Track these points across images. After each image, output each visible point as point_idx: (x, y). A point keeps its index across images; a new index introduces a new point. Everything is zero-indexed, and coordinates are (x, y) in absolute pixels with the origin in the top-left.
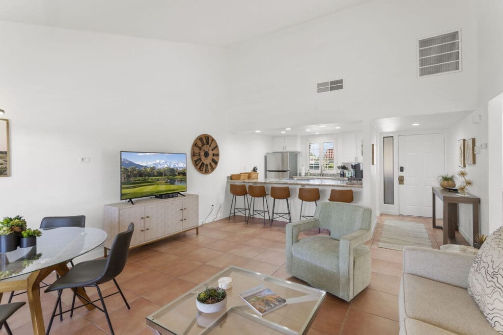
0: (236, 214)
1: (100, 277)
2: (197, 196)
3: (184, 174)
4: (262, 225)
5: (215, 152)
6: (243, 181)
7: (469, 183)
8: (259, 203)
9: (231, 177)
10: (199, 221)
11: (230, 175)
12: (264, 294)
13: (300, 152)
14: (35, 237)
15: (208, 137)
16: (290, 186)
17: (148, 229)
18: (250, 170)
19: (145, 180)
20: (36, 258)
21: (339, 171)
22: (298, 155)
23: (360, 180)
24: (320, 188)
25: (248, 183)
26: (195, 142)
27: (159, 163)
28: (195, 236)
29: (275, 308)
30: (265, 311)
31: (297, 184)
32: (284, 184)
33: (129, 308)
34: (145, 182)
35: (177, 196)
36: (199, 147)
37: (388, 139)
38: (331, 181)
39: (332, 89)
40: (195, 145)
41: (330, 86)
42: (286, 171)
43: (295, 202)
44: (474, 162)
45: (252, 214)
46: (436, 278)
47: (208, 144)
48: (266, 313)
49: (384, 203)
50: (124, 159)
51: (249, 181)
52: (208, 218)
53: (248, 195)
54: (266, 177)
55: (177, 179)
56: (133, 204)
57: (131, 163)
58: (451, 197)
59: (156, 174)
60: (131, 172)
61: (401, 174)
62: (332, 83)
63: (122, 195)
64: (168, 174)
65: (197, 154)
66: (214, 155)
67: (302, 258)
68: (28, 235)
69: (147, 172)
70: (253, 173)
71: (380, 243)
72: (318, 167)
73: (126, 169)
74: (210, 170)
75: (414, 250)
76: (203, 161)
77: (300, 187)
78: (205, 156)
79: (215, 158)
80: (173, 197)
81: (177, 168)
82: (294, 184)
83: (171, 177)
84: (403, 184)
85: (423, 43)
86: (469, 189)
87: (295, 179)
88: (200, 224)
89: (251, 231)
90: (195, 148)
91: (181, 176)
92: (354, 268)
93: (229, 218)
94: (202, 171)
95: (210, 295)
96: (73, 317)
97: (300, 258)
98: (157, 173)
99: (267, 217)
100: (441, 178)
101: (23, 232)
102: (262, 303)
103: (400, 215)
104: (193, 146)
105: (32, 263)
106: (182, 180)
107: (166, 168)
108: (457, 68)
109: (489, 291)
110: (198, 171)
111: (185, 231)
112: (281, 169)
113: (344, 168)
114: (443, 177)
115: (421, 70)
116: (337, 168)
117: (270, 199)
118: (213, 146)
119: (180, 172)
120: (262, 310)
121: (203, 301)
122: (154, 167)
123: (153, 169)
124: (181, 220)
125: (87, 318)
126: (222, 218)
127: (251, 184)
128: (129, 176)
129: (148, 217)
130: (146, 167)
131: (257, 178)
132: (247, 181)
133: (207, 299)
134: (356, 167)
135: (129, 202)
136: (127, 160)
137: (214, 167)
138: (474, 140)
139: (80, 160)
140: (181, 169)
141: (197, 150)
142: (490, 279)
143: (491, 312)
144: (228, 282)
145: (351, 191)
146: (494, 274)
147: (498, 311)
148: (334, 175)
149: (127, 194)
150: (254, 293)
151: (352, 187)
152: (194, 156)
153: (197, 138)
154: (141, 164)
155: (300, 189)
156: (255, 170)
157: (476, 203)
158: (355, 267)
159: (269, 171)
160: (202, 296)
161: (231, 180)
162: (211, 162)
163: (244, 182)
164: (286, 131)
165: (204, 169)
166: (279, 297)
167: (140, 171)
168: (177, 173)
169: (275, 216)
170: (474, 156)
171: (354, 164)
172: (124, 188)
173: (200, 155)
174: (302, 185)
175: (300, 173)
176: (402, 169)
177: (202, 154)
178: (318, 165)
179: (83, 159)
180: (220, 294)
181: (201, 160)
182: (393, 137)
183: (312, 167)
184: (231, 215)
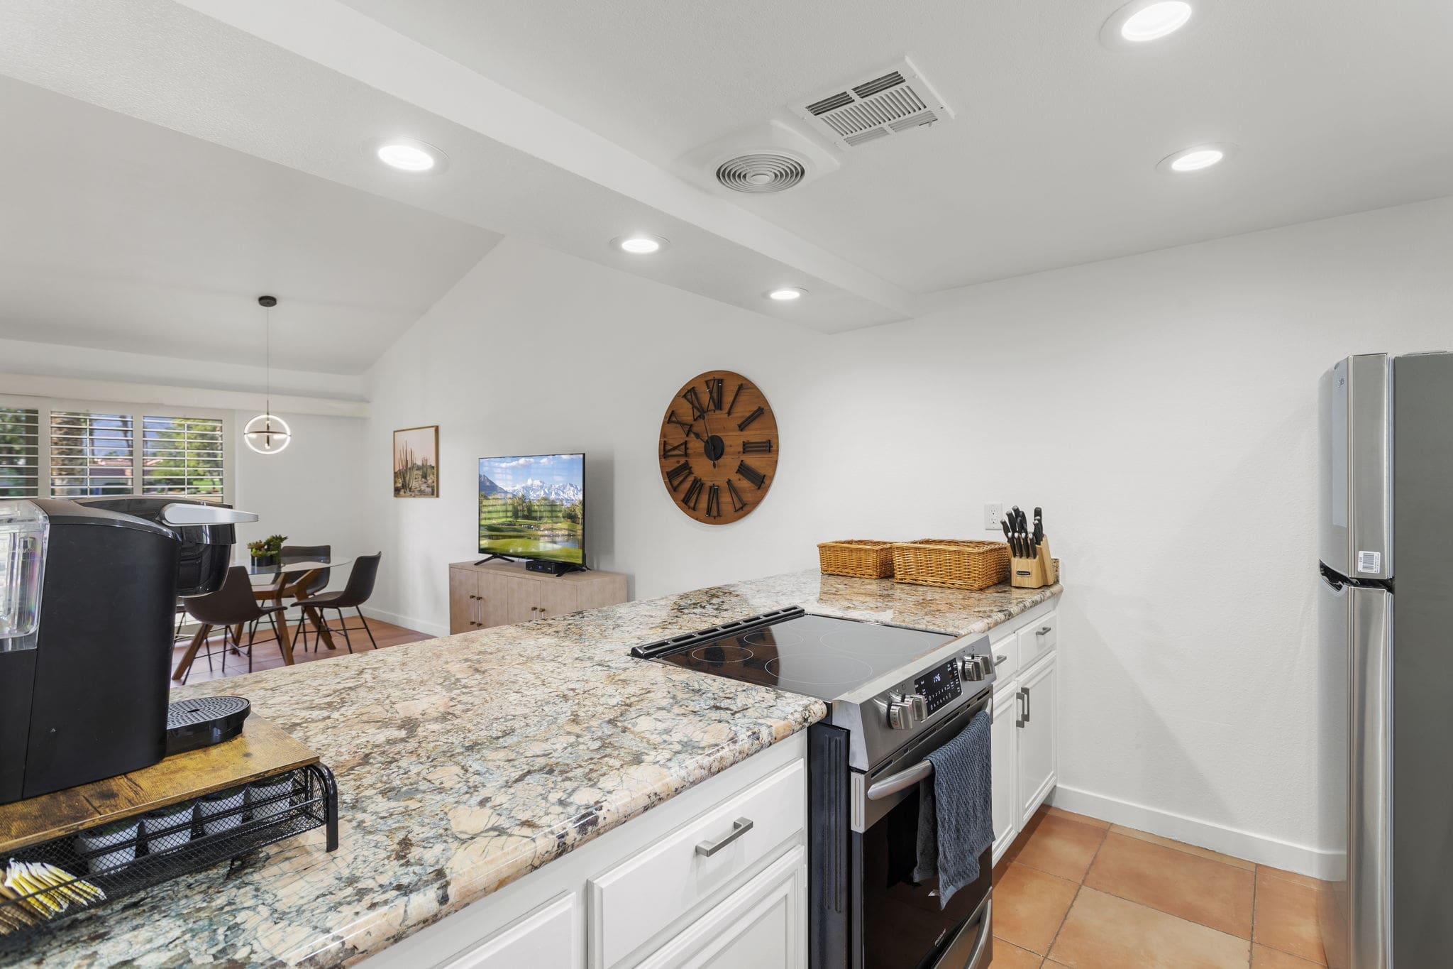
5: (753, 435)
15: (719, 381)
36: (682, 424)
40: (669, 418)
47: (719, 405)
56: (475, 565)
64: (547, 513)
65: (676, 447)
66: (747, 448)
74: (728, 511)
76: (699, 472)
78: (707, 453)
79: (753, 461)
90: (672, 428)
94: (694, 511)
104: (663, 423)
110: (683, 510)
118: (743, 411)
129: (480, 598)
137: (748, 497)
141: (678, 436)
152: (669, 456)
153: (679, 393)
162: (734, 476)
165: (704, 505)
173: (686, 453)
177: (697, 446)
181: (692, 471)
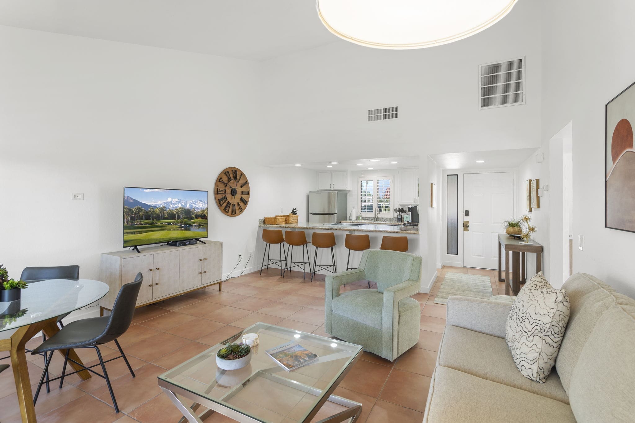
0: (270, 266)
1: (101, 336)
2: (221, 244)
3: (204, 217)
4: (301, 280)
5: (244, 189)
6: (279, 225)
7: (532, 229)
8: (298, 253)
9: (264, 221)
10: (223, 275)
11: (263, 218)
12: (294, 350)
13: (350, 191)
14: (20, 289)
15: (236, 171)
16: (335, 233)
17: (157, 284)
18: (288, 212)
19: (153, 223)
20: (20, 314)
21: (396, 215)
22: (348, 195)
23: (417, 225)
24: (370, 235)
25: (284, 228)
26: (219, 176)
27: (171, 203)
28: (218, 293)
29: (305, 364)
30: (293, 366)
31: (344, 230)
32: (329, 229)
33: (134, 376)
34: (153, 227)
35: (196, 243)
36: (224, 183)
37: (452, 177)
38: (385, 226)
39: (385, 117)
40: (219, 180)
41: (383, 114)
42: (332, 214)
43: (342, 251)
44: (538, 206)
45: (289, 266)
46: (478, 329)
47: (235, 179)
48: (293, 368)
49: (447, 253)
50: (128, 197)
51: (287, 225)
52: (234, 272)
53: (285, 243)
54: (308, 221)
55: (194, 223)
56: (139, 252)
57: (136, 202)
58: (514, 245)
59: (166, 216)
60: (135, 214)
61: (467, 219)
62: (386, 110)
63: (125, 242)
64: (183, 216)
65: (221, 191)
66: (242, 193)
67: (342, 314)
68: (11, 286)
69: (156, 214)
70: (292, 215)
71: (436, 299)
72: (372, 209)
73: (130, 210)
74: (237, 211)
75: (457, 299)
76: (229, 200)
77: (348, 233)
78: (231, 194)
79: (244, 197)
80: (190, 244)
81: (194, 209)
82: (340, 230)
83: (186, 220)
84: (468, 230)
85: (485, 70)
86: (532, 235)
87: (344, 224)
88: (224, 279)
89: (287, 286)
90: (219, 184)
91: (199, 220)
92: (399, 323)
93: (261, 272)
94: (228, 212)
95: (232, 351)
96: (63, 388)
97: (341, 314)
98: (168, 215)
99: (307, 270)
100: (507, 224)
101: (5, 283)
102: (291, 359)
103: (464, 267)
104: (216, 182)
105: (15, 321)
106: (200, 225)
107: (180, 208)
108: (521, 100)
109: (517, 336)
110: (223, 213)
111: (205, 287)
112: (326, 212)
113: (401, 211)
114: (509, 223)
115: (483, 100)
116: (393, 210)
117: (312, 248)
118: (242, 182)
119: (198, 214)
120: (290, 365)
121: (224, 356)
122: (164, 207)
123: (163, 209)
124: (200, 273)
125: (81, 388)
126: (252, 271)
127: (289, 230)
128: (133, 219)
129: (158, 269)
130: (154, 207)
131: (297, 222)
132: (284, 225)
133: (228, 355)
134: (413, 210)
135: (133, 250)
136: (131, 198)
137: (243, 208)
138: (538, 181)
139: (71, 197)
140: (199, 211)
141: (222, 187)
142: (519, 324)
143: (518, 357)
144: (255, 338)
145: (406, 238)
146: (523, 319)
147: (524, 355)
148: (390, 219)
149: (131, 240)
150: (283, 349)
151: (407, 233)
152: (218, 194)
153: (222, 172)
154: (148, 204)
155: (347, 235)
156: (294, 212)
157: (539, 251)
158: (401, 321)
159: (311, 213)
160: (223, 352)
161: (264, 224)
162: (239, 202)
163: (280, 227)
164: (332, 165)
165: (230, 211)
166: (310, 353)
167: (147, 213)
168: (194, 216)
169: (317, 268)
170: (538, 198)
171: (410, 207)
172: (128, 233)
173: (225, 193)
174: (350, 231)
175: (350, 217)
176: (467, 213)
177: (228, 191)
178: (372, 207)
179: (75, 196)
180: (243, 349)
181: (227, 199)
182: (457, 175)
183: (365, 209)
184: (263, 268)
